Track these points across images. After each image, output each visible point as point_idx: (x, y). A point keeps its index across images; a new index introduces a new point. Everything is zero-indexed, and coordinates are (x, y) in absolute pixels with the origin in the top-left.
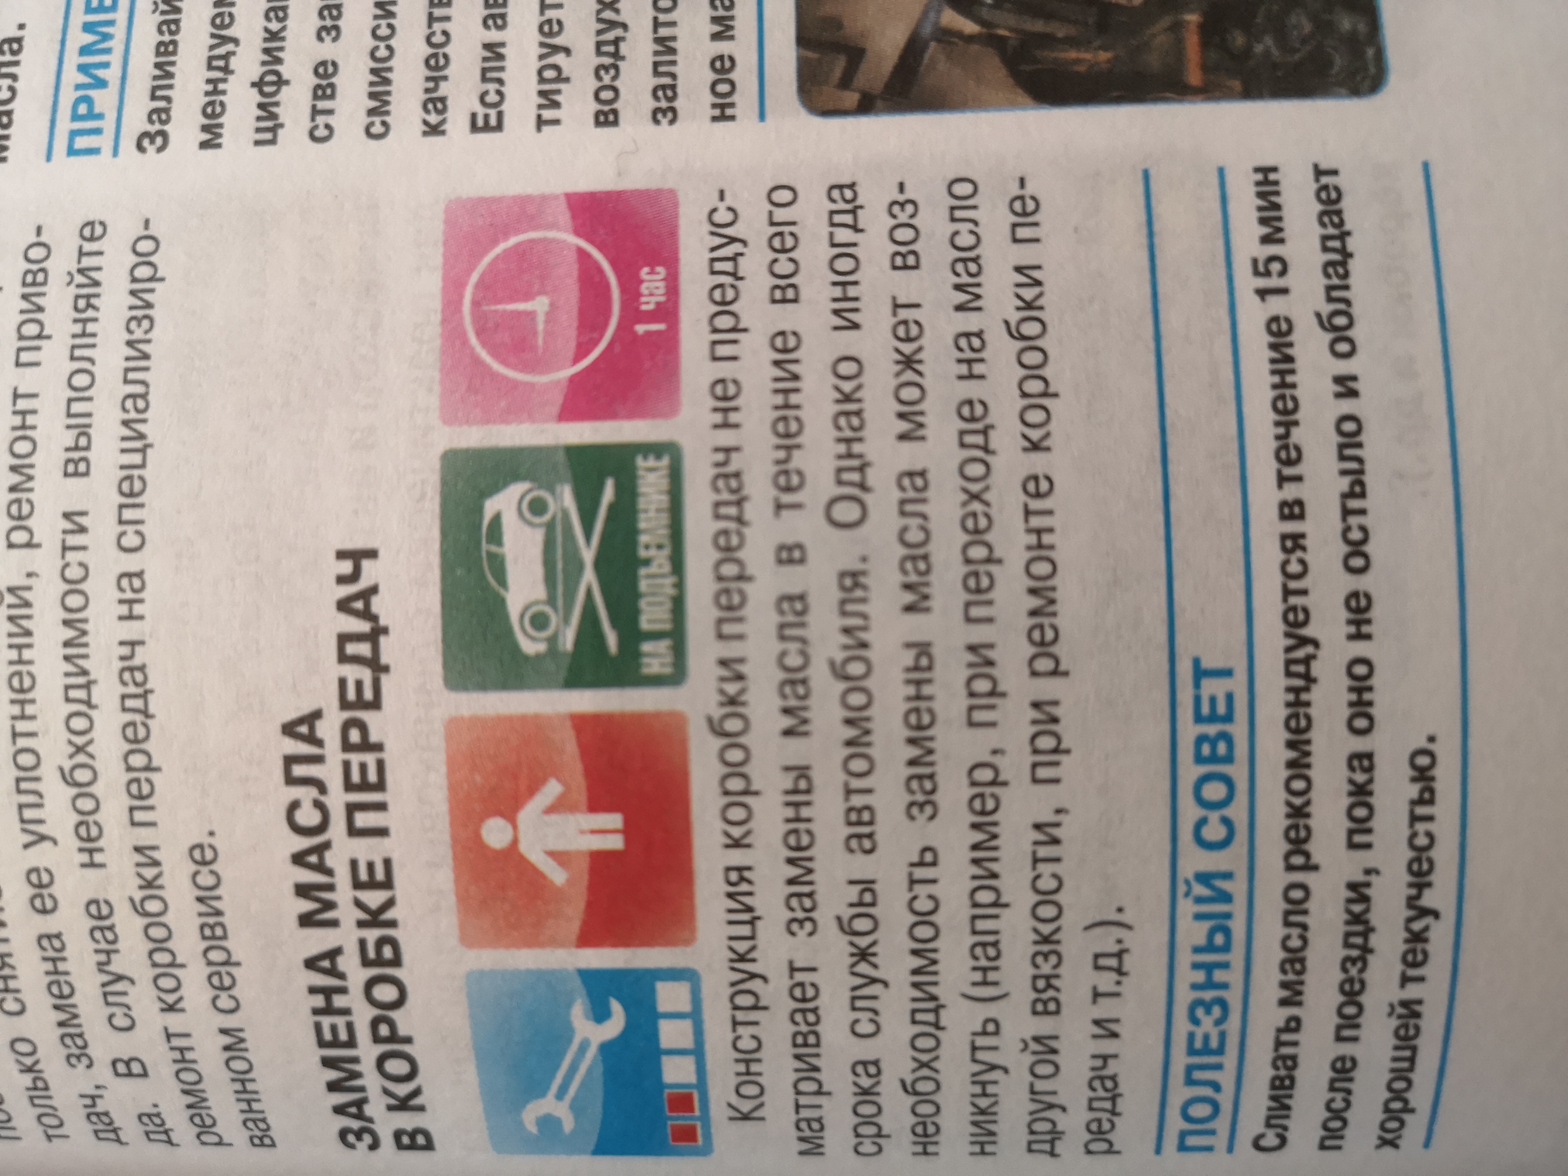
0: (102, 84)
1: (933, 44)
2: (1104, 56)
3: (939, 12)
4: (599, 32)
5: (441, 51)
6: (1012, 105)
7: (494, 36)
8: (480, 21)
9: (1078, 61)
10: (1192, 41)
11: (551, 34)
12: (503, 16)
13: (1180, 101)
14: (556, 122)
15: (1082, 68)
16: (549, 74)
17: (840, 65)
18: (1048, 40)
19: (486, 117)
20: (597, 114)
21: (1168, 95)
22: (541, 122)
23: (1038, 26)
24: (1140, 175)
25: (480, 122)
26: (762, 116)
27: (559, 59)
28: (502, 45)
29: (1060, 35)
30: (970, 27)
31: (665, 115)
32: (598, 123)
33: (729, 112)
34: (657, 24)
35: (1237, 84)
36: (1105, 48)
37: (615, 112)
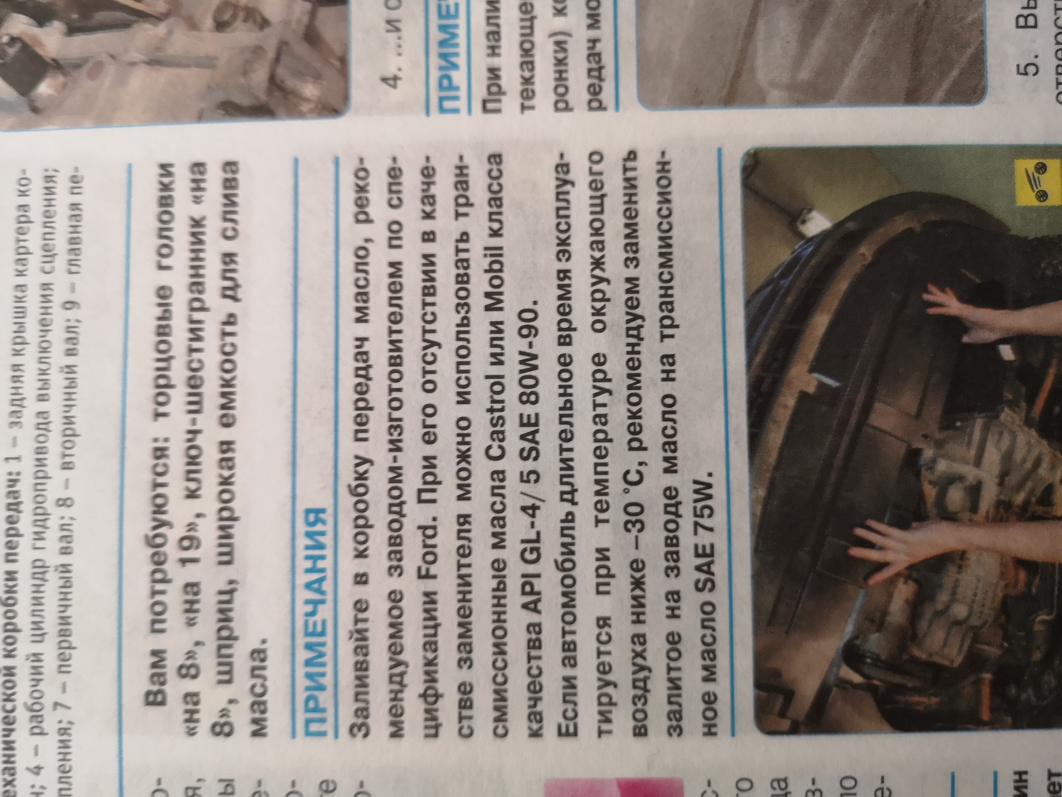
0: (322, 688)
1: (835, 690)
2: (934, 700)
3: (839, 667)
4: (634, 673)
5: (537, 680)
6: (879, 731)
7: (569, 672)
8: (560, 661)
9: (918, 703)
10: (986, 690)
11: (605, 673)
12: (574, 658)
13: (976, 730)
14: (610, 732)
15: (921, 708)
16: (605, 700)
17: (779, 701)
18: (902, 689)
19: (567, 727)
20: (635, 728)
21: (969, 726)
22: (600, 733)
23: (897, 679)
24: (950, 777)
25: (564, 730)
26: (733, 734)
27: (610, 690)
28: (575, 678)
29: (910, 685)
30: (857, 678)
31: (675, 731)
32: (635, 735)
33: (713, 730)
34: (669, 669)
35: (1009, 720)
36: (935, 696)
37: (645, 727)
